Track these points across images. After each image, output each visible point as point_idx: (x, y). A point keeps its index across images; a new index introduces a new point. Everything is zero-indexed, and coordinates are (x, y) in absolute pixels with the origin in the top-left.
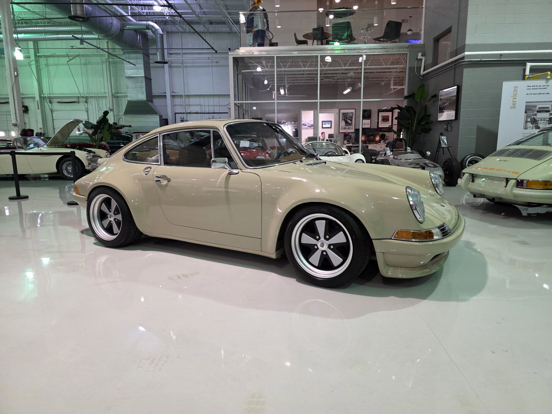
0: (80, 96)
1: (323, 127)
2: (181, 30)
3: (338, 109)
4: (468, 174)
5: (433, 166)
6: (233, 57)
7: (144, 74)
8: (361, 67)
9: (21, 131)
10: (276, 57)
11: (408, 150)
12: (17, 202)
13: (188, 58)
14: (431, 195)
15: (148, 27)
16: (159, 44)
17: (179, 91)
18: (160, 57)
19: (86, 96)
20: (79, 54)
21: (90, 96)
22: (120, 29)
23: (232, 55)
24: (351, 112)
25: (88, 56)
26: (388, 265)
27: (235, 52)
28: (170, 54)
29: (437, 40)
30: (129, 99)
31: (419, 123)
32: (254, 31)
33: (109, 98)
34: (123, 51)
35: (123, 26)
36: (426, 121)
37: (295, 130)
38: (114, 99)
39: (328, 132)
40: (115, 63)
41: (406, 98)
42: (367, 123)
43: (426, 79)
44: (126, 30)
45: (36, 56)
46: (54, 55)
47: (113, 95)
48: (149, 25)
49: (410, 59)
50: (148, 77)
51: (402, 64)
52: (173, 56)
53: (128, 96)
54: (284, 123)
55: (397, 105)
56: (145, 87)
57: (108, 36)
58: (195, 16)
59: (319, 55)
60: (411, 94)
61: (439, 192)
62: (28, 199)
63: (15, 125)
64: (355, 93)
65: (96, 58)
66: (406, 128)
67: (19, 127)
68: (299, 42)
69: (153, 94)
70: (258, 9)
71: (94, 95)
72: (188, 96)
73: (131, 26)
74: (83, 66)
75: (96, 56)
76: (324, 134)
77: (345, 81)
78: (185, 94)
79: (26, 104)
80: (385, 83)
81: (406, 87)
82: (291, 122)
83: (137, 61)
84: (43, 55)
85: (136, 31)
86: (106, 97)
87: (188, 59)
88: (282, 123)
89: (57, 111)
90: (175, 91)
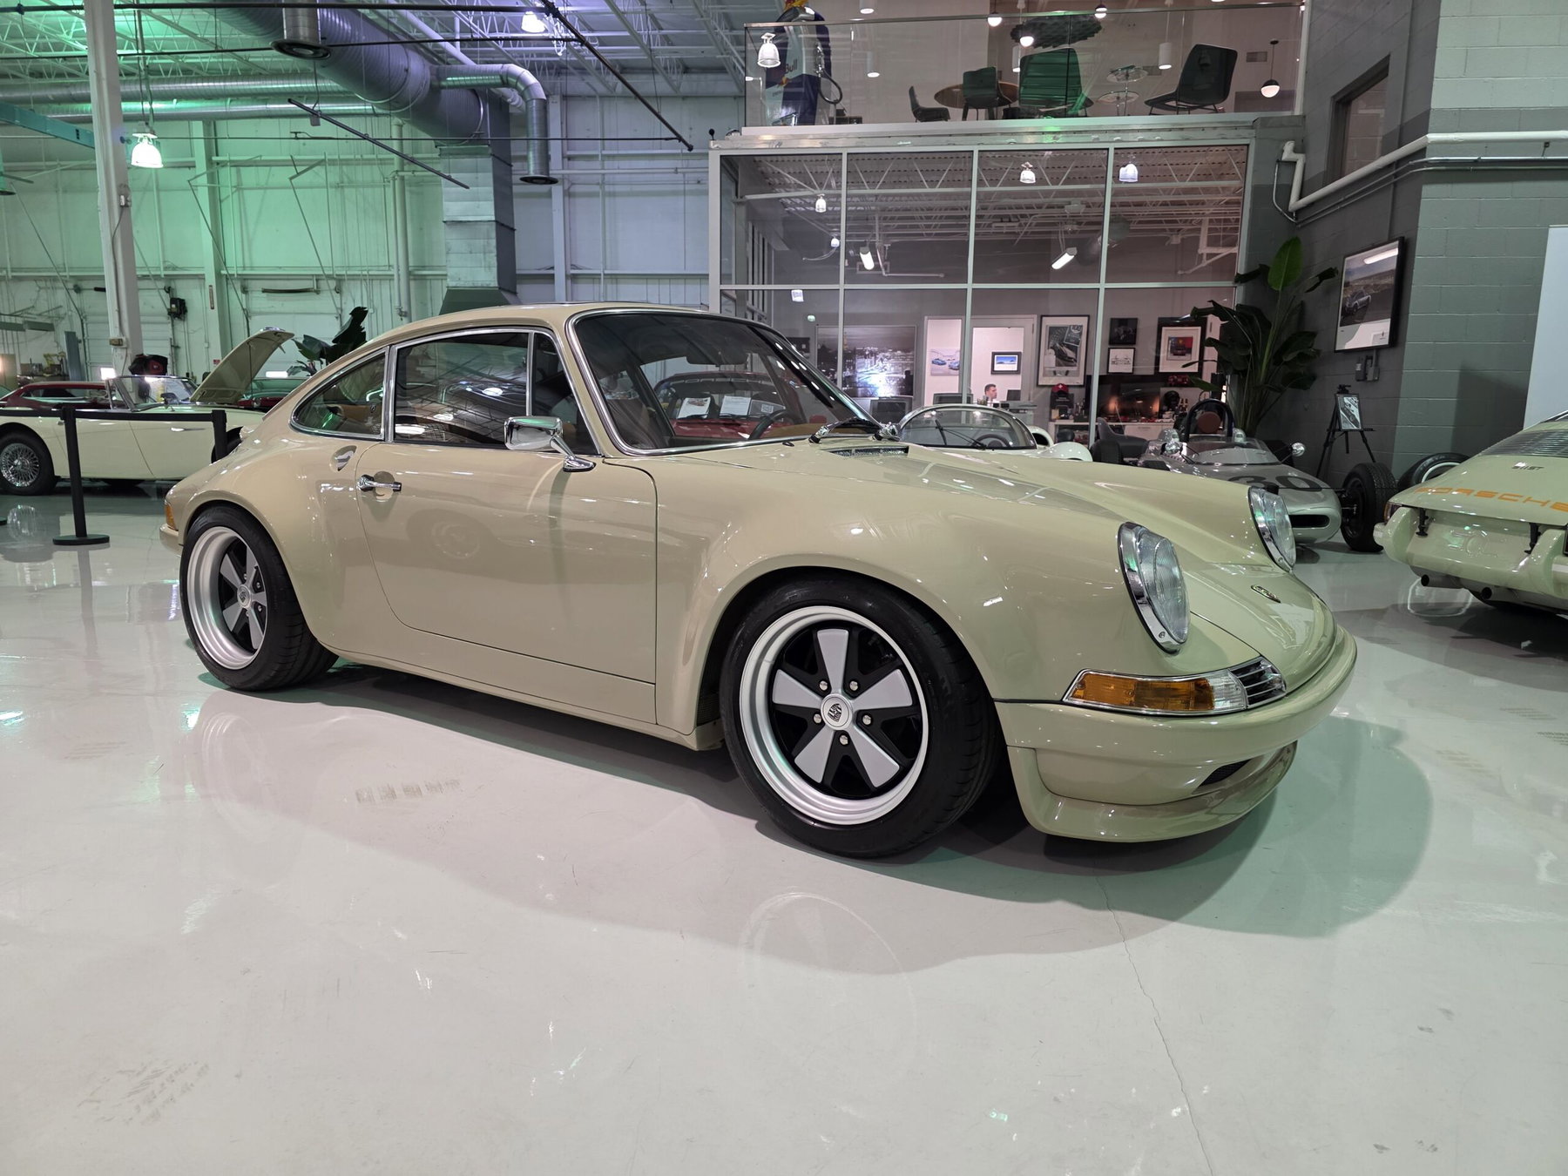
0: (321, 273)
1: (996, 369)
2: (601, 89)
3: (1036, 316)
4: (1408, 510)
5: (1308, 487)
6: (721, 156)
7: (493, 213)
8: (1103, 186)
9: (133, 360)
10: (848, 154)
11: (1238, 436)
12: (76, 553)
13: (619, 169)
14: (1252, 566)
15: (506, 80)
16: (535, 128)
17: (590, 262)
18: (535, 164)
19: (337, 275)
20: (323, 157)
21: (348, 275)
22: (431, 86)
23: (718, 148)
24: (1074, 326)
25: (348, 165)
26: (1052, 792)
27: (728, 139)
28: (570, 158)
29: (1344, 102)
30: (452, 283)
31: (1277, 358)
32: (787, 79)
33: (399, 280)
34: (438, 150)
35: (439, 76)
36: (1298, 352)
37: (904, 376)
38: (412, 283)
39: (1004, 386)
40: (420, 183)
41: (1240, 279)
42: (1122, 361)
43: (1304, 223)
44: (443, 87)
45: (210, 162)
46: (255, 161)
47: (409, 273)
48: (509, 74)
49: (1256, 162)
50: (505, 223)
51: (1234, 177)
52: (577, 163)
53: (450, 272)
54: (873, 354)
55: (1212, 301)
56: (495, 250)
57: (397, 105)
58: (638, 48)
59: (976, 149)
60: (1258, 267)
61: (1276, 555)
62: (109, 546)
63: (118, 343)
64: (1085, 265)
65: (368, 168)
66: (1236, 372)
67: (126, 348)
68: (924, 115)
69: (518, 272)
70: (801, 15)
71: (360, 273)
72: (615, 278)
73: (460, 78)
74: (334, 190)
75: (369, 164)
76: (992, 388)
77: (1057, 233)
78: (606, 272)
79: (181, 295)
80: (1182, 240)
81: (1241, 252)
82: (895, 350)
83: (477, 178)
84: (230, 161)
85: (475, 91)
86: (390, 278)
87: (617, 171)
88: (867, 353)
89: (261, 313)
90: (579, 263)
